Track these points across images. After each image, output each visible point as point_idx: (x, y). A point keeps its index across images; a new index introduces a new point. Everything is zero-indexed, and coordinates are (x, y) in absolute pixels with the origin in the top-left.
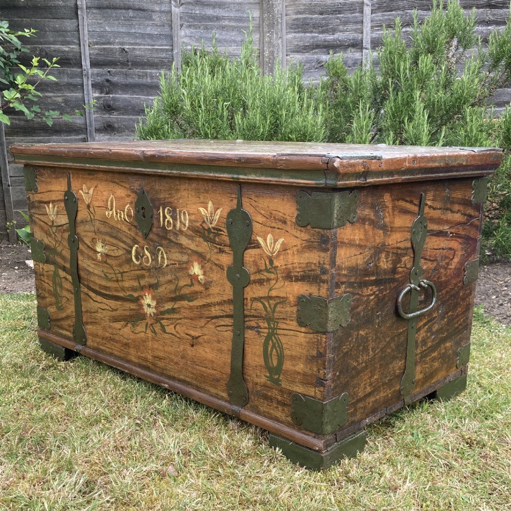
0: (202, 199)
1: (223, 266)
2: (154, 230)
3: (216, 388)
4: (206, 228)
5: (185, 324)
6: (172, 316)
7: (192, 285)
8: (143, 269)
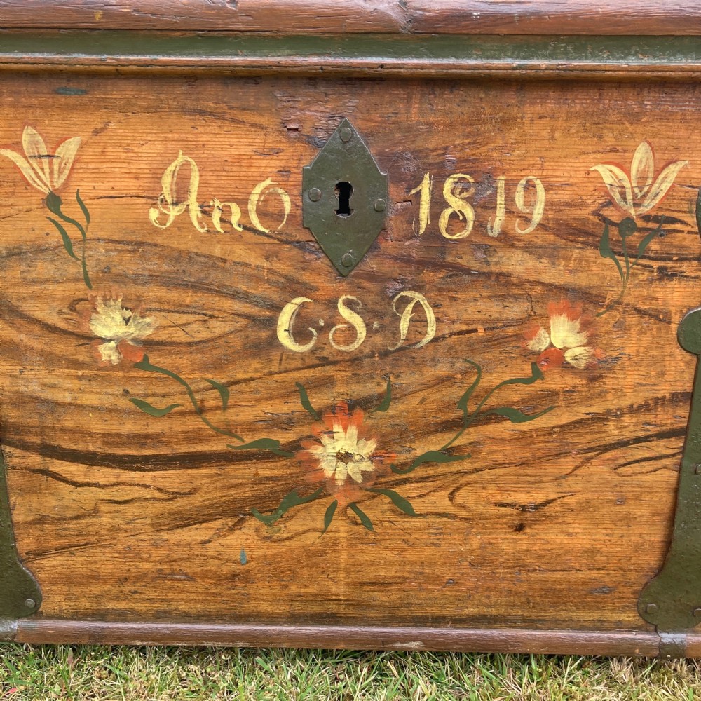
0: (610, 140)
1: (668, 314)
2: (388, 246)
3: (598, 608)
4: (615, 219)
5: (493, 482)
6: (442, 469)
7: (537, 375)
8: (325, 361)
